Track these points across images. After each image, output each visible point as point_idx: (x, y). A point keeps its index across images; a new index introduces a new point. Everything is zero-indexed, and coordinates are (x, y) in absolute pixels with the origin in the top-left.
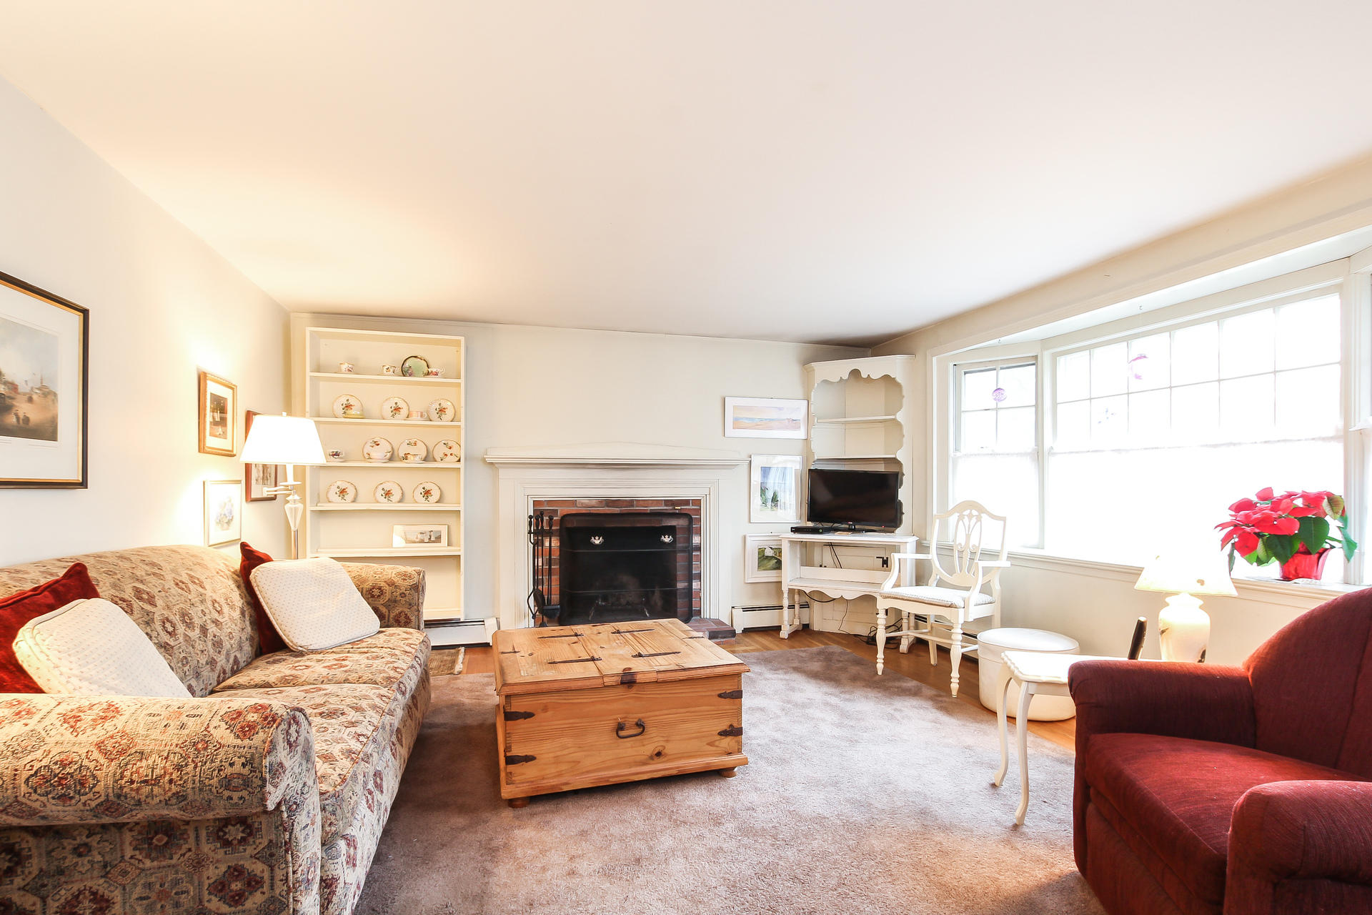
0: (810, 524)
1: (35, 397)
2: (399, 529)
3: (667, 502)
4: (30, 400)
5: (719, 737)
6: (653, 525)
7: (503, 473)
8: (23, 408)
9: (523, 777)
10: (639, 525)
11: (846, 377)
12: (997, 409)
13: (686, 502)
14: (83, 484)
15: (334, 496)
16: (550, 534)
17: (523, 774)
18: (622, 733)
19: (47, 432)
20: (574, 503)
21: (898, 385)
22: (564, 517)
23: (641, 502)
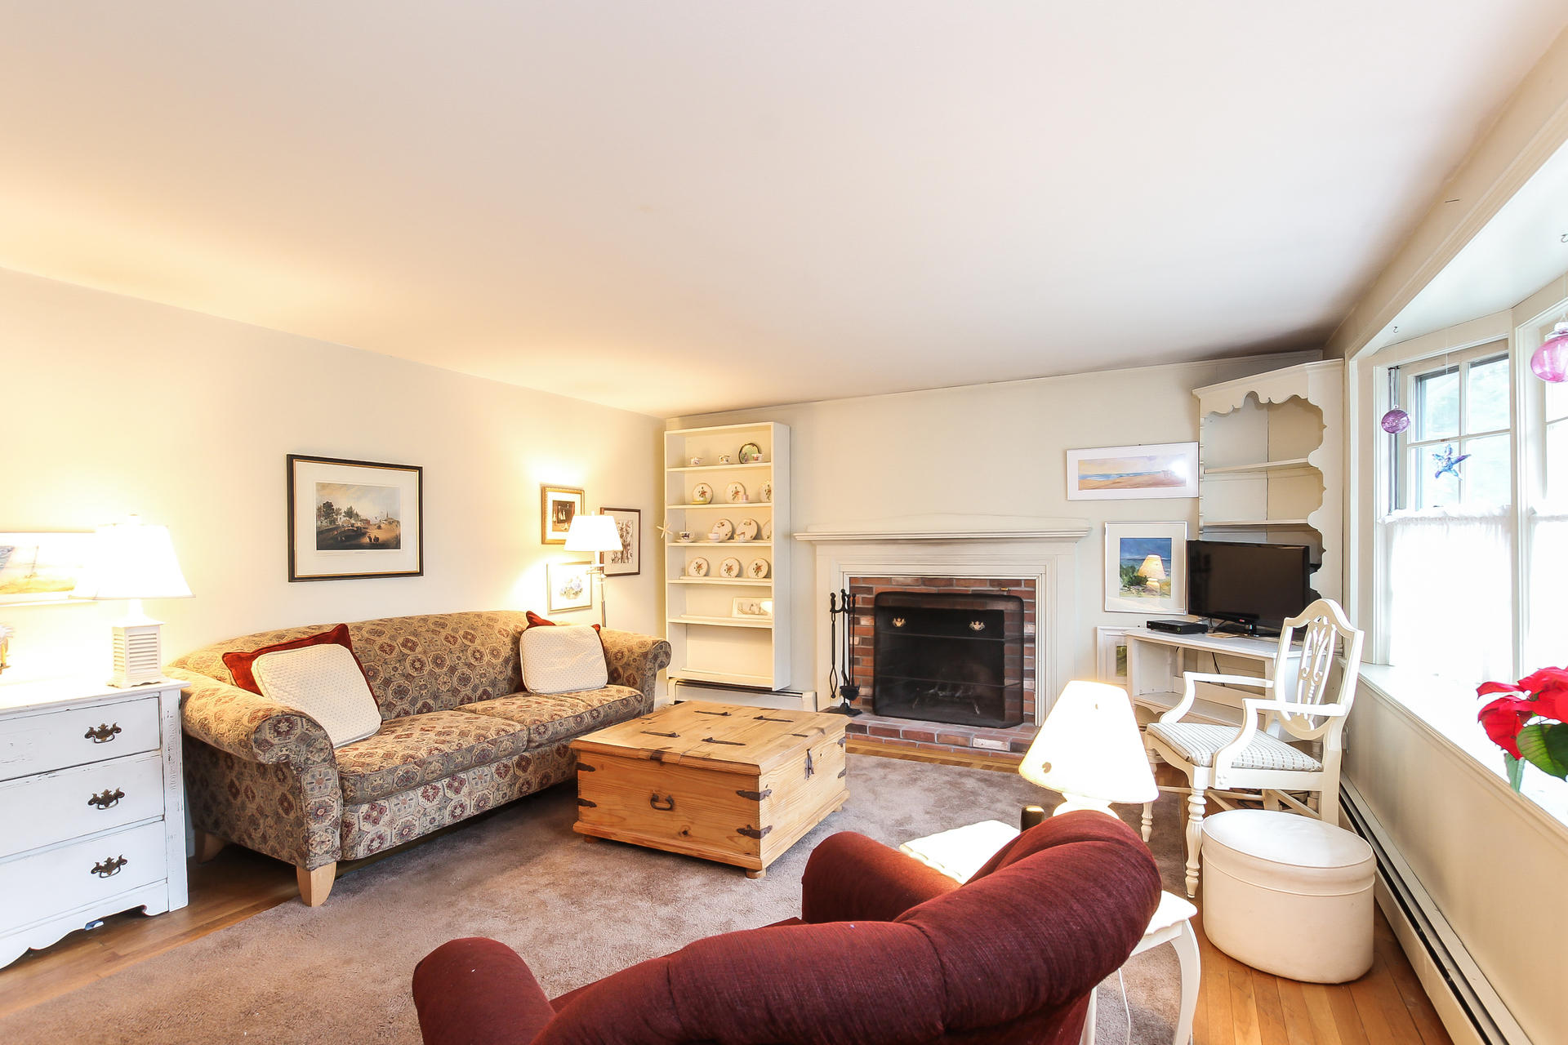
0: (1195, 619)
1: (382, 525)
2: (736, 602)
3: (993, 582)
4: (379, 527)
5: (738, 834)
6: (976, 608)
7: (820, 549)
8: (374, 533)
9: (589, 818)
10: (958, 607)
11: (1239, 403)
12: (1461, 438)
13: (1017, 583)
14: (420, 573)
15: (692, 570)
16: (863, 612)
17: (588, 816)
18: (658, 805)
19: (394, 543)
20: (888, 580)
21: (1316, 411)
22: (879, 595)
23: (962, 582)
